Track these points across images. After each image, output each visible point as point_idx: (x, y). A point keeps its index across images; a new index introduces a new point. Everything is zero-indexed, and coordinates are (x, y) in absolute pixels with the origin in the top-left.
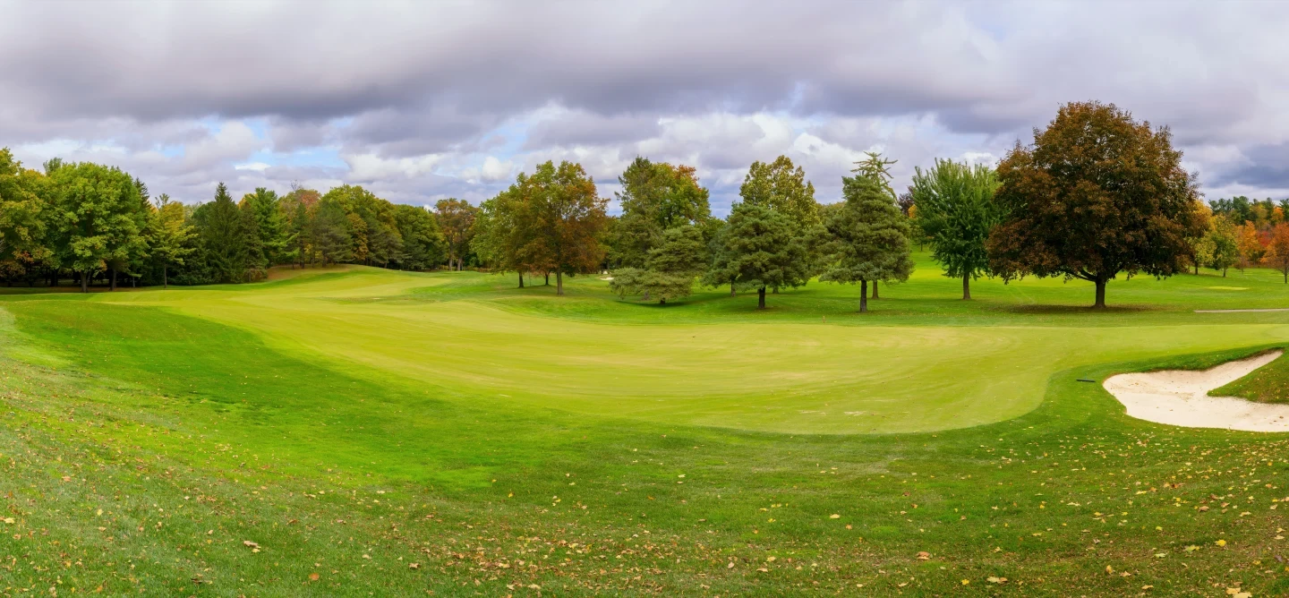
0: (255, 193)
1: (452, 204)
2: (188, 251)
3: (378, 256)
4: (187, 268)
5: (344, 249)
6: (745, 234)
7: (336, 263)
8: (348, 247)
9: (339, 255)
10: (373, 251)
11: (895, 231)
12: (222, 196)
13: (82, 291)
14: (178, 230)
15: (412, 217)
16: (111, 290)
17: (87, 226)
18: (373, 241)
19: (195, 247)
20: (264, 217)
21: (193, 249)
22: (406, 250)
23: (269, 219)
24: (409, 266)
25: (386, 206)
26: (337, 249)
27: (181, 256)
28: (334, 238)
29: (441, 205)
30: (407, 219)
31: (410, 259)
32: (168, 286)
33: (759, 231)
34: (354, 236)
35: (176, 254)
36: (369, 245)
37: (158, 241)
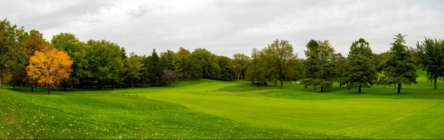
0: (167, 52)
1: (239, 56)
2: (142, 74)
3: (212, 75)
4: (141, 80)
5: (199, 73)
6: (354, 65)
7: (196, 78)
8: (201, 72)
9: (198, 74)
10: (210, 73)
11: (411, 63)
12: (154, 54)
13: (102, 90)
14: (139, 66)
15: (224, 60)
16: (113, 89)
17: (104, 63)
18: (210, 69)
19: (144, 72)
20: (170, 61)
21: (143, 73)
22: (222, 72)
23: (171, 62)
24: (223, 79)
25: (214, 56)
26: (197, 72)
27: (139, 76)
28: (195, 68)
29: (235, 56)
30: (223, 61)
31: (223, 76)
32: (134, 88)
33: (359, 63)
34: (203, 67)
35: (137, 75)
36: (209, 71)
37: (130, 70)
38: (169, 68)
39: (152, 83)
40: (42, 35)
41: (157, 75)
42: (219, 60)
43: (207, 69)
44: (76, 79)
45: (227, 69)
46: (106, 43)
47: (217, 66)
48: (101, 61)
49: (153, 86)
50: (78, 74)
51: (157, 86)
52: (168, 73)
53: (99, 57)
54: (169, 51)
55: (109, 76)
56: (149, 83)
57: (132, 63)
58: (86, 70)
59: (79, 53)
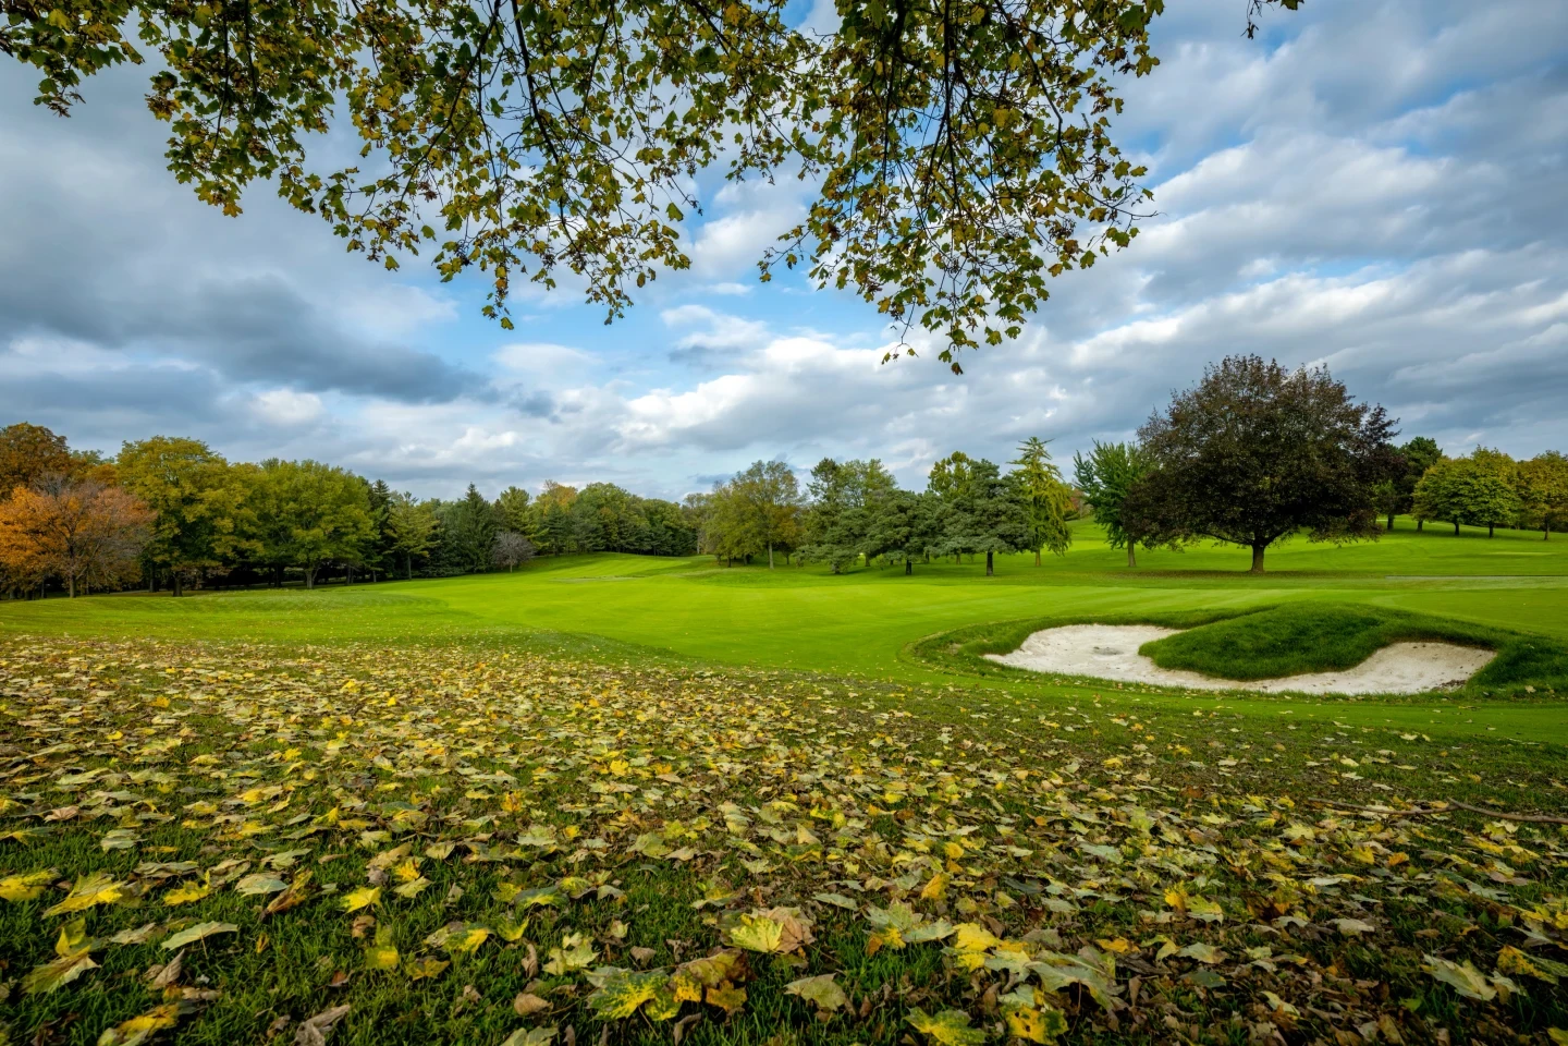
0: (510, 492)
2: (435, 544)
3: (627, 543)
4: (434, 559)
5: (594, 538)
7: (589, 550)
8: (598, 537)
9: (590, 543)
10: (624, 539)
12: (473, 496)
14: (425, 525)
15: (661, 508)
17: (308, 519)
18: (623, 530)
19: (442, 538)
20: (515, 512)
21: (440, 541)
22: (654, 536)
23: (520, 514)
24: (658, 552)
25: (636, 500)
26: (588, 538)
27: (427, 549)
28: (584, 528)
29: (690, 499)
30: (655, 511)
31: (658, 545)
32: (413, 579)
33: (902, 510)
34: (605, 526)
35: (420, 547)
36: (620, 533)
37: (401, 536)
38: (513, 529)
39: (468, 567)
40: (62, 440)
41: (481, 545)
42: (647, 509)
43: (614, 529)
44: (214, 564)
45: (667, 527)
46: (318, 467)
47: (644, 524)
48: (300, 515)
49: (471, 572)
50: (218, 551)
51: (480, 572)
52: (508, 541)
53: (292, 504)
54: (513, 490)
55: (327, 552)
56: (458, 564)
57: (406, 518)
58: (249, 537)
59: (221, 491)
